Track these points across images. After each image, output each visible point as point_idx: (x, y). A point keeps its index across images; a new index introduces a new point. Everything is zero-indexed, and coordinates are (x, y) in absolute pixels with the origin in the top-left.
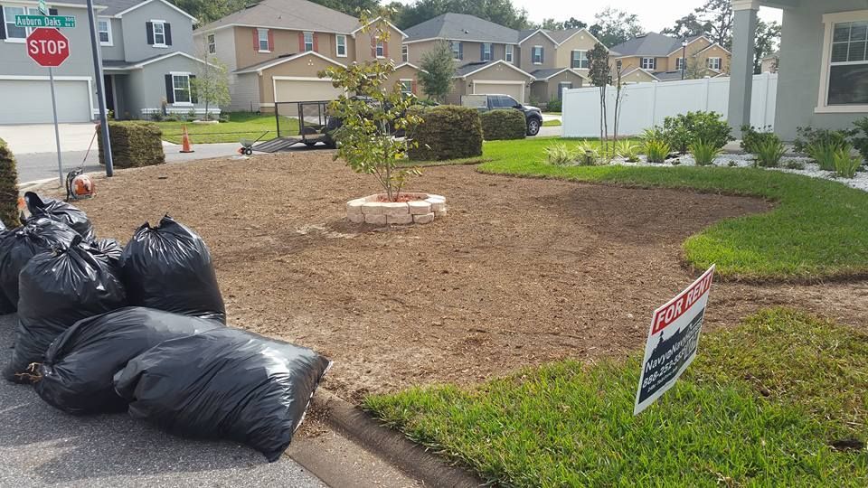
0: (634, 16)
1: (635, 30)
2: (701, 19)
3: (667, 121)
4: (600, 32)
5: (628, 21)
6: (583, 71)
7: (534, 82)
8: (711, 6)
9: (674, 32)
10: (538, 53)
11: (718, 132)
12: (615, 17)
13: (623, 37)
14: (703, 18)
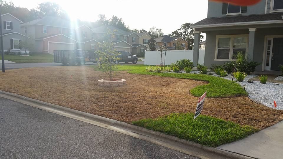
0: (161, 30)
1: (161, 34)
2: (179, 32)
3: (178, 61)
4: (151, 34)
5: (159, 31)
6: (147, 45)
7: (133, 48)
8: (182, 28)
9: (172, 35)
10: (134, 39)
11: (191, 65)
12: (155, 30)
13: (157, 36)
14: (180, 32)
